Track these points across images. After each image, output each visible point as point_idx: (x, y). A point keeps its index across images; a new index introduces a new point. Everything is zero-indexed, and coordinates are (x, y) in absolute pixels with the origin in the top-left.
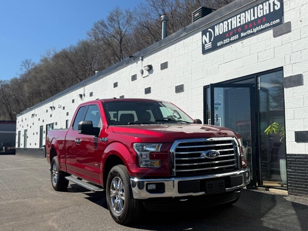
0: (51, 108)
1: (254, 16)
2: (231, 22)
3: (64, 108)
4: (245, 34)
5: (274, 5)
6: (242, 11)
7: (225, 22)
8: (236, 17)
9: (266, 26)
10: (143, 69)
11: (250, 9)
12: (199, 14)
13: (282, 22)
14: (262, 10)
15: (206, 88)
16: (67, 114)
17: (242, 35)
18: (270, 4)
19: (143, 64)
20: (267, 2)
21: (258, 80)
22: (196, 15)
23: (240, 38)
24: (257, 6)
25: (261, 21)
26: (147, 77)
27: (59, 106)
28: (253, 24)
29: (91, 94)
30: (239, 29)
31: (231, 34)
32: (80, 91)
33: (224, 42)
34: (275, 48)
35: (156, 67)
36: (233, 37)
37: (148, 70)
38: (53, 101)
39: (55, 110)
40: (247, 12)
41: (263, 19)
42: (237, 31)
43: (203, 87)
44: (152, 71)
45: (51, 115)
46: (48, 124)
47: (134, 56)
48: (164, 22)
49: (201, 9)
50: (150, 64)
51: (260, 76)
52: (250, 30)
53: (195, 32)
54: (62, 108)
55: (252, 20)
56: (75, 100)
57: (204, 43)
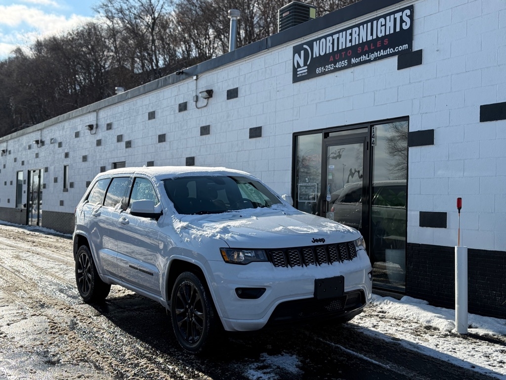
0: (37, 142)
1: (372, 34)
2: (338, 38)
3: (60, 145)
5: (402, 21)
6: (354, 24)
7: (330, 38)
8: (345, 32)
9: (388, 53)
10: (200, 95)
11: (366, 22)
12: (290, 13)
13: (412, 50)
14: (384, 27)
15: (296, 136)
16: (67, 155)
17: (353, 61)
18: (395, 19)
19: (198, 88)
20: (392, 16)
21: (372, 131)
22: (284, 15)
23: (350, 65)
24: (377, 19)
25: (383, 42)
26: (205, 108)
27: (52, 142)
28: (369, 47)
29: (109, 126)
30: (349, 52)
31: (337, 57)
32: (90, 119)
33: (326, 68)
34: (399, 87)
35: (220, 95)
36: (340, 62)
37: (205, 98)
38: (40, 131)
39: (43, 147)
40: (362, 26)
41: (385, 41)
42: (346, 54)
43: (292, 134)
44: (212, 100)
45: (37, 155)
46: (32, 170)
47: (184, 71)
48: (233, 20)
49: (292, 5)
50: (210, 89)
51: (376, 126)
52: (365, 55)
53: (283, 47)
54: (57, 145)
55: (368, 40)
56: (80, 134)
57: (296, 67)
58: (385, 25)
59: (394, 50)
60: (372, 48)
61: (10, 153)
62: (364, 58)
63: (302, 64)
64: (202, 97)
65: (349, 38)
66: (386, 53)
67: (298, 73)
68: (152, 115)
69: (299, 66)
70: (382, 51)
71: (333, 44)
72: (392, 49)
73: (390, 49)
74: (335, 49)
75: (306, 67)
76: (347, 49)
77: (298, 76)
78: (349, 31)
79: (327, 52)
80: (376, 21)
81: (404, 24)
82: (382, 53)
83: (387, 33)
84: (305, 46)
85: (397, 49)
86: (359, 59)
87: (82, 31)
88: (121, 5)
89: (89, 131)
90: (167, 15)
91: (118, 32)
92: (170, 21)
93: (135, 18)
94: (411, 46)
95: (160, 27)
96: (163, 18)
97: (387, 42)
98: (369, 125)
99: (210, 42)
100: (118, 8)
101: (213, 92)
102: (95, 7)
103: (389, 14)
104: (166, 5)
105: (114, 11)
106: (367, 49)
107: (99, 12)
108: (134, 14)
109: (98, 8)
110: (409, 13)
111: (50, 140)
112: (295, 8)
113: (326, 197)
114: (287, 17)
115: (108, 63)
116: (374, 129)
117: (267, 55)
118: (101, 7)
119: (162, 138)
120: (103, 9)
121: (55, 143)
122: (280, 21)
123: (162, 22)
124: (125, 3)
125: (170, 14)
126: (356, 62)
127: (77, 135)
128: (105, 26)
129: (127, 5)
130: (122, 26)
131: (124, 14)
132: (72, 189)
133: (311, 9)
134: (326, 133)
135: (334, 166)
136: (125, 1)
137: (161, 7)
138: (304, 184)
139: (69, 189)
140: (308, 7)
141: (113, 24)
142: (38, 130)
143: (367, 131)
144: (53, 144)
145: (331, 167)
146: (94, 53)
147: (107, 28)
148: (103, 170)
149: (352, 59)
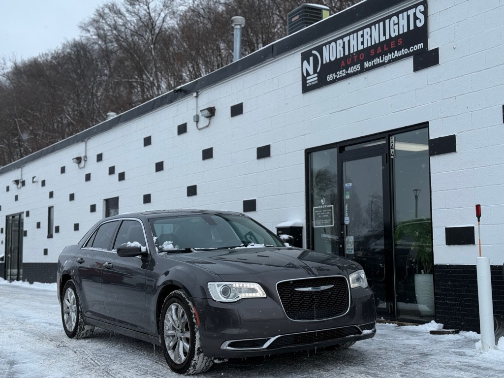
0: (17, 182)
1: (384, 35)
2: (349, 41)
3: (43, 183)
4: (371, 64)
5: (416, 18)
6: (366, 24)
7: (340, 42)
8: (356, 33)
9: (403, 54)
10: (200, 114)
11: (378, 22)
12: (300, 17)
13: (428, 49)
14: (397, 25)
15: (309, 152)
16: (51, 195)
17: (366, 65)
18: (408, 17)
19: (199, 106)
20: (405, 13)
21: (391, 142)
22: (293, 20)
23: (363, 70)
24: (390, 17)
25: (396, 43)
26: (207, 129)
27: (34, 180)
28: (382, 48)
29: (100, 158)
30: (362, 56)
31: (349, 62)
32: (77, 150)
33: (337, 75)
34: (417, 90)
35: (223, 111)
36: (353, 67)
37: (207, 117)
38: (20, 169)
39: (24, 187)
40: (374, 26)
41: (399, 41)
42: (358, 58)
43: (304, 151)
44: (215, 119)
45: (16, 198)
46: (11, 215)
47: (183, 89)
48: (237, 29)
49: (302, 8)
50: (211, 106)
51: (395, 136)
52: (379, 58)
53: (291, 55)
54: (40, 184)
55: (381, 41)
56: (66, 169)
57: (305, 75)
58: (398, 23)
59: (409, 50)
60: (385, 49)
62: (377, 61)
63: (311, 72)
64: (202, 115)
65: (360, 40)
66: (401, 54)
67: (308, 82)
68: (147, 141)
69: (308, 74)
70: (396, 52)
71: (344, 47)
72: (406, 49)
73: (404, 49)
74: (347, 53)
75: (316, 75)
76: (358, 52)
77: (308, 85)
78: (360, 33)
79: (338, 57)
80: (388, 20)
81: (418, 21)
82: (397, 54)
83: (401, 32)
84: (314, 52)
85: (412, 49)
86: (372, 62)
87: (69, 54)
88: (114, 20)
89: (77, 165)
90: (169, 31)
91: (112, 52)
92: (174, 37)
93: (132, 35)
94: (426, 45)
95: (162, 45)
96: (165, 33)
97: (401, 42)
98: (387, 135)
100: (111, 24)
101: (215, 110)
102: (83, 25)
103: (402, 12)
104: (168, 18)
105: (106, 27)
106: (381, 51)
107: (89, 31)
108: (131, 30)
109: (88, 26)
110: (422, 9)
111: (32, 179)
112: (306, 12)
113: (344, 219)
114: (296, 22)
115: (101, 89)
116: (392, 139)
117: (273, 64)
118: (91, 24)
119: (159, 167)
120: (94, 26)
121: (37, 182)
122: (289, 27)
123: (163, 39)
124: (120, 18)
125: (173, 28)
126: (370, 66)
127: (63, 170)
128: (96, 47)
129: (123, 20)
130: (116, 45)
131: (119, 31)
132: (57, 234)
133: (323, 11)
134: (341, 146)
135: (351, 184)
136: (120, 16)
137: (162, 21)
138: (319, 207)
139: (54, 234)
140: (320, 10)
141: (106, 43)
142: (18, 168)
143: (385, 142)
144: (35, 184)
145: (347, 185)
146: (84, 79)
147: (99, 49)
148: (93, 208)
149: (365, 63)
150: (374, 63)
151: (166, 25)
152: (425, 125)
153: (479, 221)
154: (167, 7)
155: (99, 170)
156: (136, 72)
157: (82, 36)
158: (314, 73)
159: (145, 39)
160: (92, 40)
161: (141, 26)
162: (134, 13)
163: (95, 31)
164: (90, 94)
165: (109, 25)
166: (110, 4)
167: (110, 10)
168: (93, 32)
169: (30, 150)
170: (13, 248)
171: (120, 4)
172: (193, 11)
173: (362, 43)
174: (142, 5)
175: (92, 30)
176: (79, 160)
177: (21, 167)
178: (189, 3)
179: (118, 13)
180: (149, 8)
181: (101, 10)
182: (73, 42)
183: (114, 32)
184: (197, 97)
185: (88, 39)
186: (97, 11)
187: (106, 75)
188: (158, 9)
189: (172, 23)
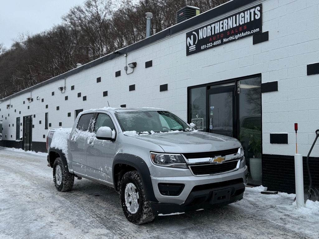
0: (29, 99)
1: (236, 23)
2: (215, 27)
3: (43, 100)
4: (227, 40)
5: (255, 14)
6: (225, 17)
7: (209, 27)
9: (247, 34)
10: (128, 66)
11: (232, 16)
12: (184, 13)
13: (262, 32)
14: (244, 18)
15: (189, 89)
16: (47, 107)
17: (225, 40)
18: (250, 13)
19: (127, 61)
20: (249, 11)
21: (238, 84)
22: (180, 15)
23: (223, 43)
24: (239, 13)
25: (243, 28)
26: (132, 75)
27: (38, 98)
28: (234, 31)
29: (73, 88)
30: (222, 35)
31: (214, 38)
32: (61, 83)
33: (207, 46)
34: (255, 55)
35: (141, 65)
36: (216, 42)
37: (132, 68)
38: (30, 93)
39: (32, 102)
40: (229, 18)
41: (244, 27)
42: (220, 36)
43: (187, 88)
44: (136, 69)
45: (29, 108)
46: (26, 116)
47: (118, 52)
48: (148, 19)
49: (185, 8)
50: (134, 62)
51: (240, 81)
52: (232, 36)
53: (180, 34)
54: (41, 100)
55: (234, 27)
56: (55, 93)
57: (188, 46)
58: (244, 17)
59: (250, 32)
60: (236, 32)
61: (12, 107)
62: (231, 38)
63: (192, 44)
64: (129, 67)
65: (221, 26)
66: (245, 35)
67: (190, 49)
68: (99, 80)
69: (190, 45)
70: (243, 33)
71: (211, 30)
73: (248, 32)
74: (213, 34)
75: (195, 46)
76: (220, 33)
77: (190, 51)
78: (221, 22)
79: (208, 36)
80: (238, 15)
81: (256, 16)
82: (243, 34)
83: (246, 22)
84: (194, 33)
85: (252, 32)
86: (228, 39)
87: (56, 32)
88: (80, 15)
89: (61, 91)
90: (108, 21)
91: (78, 32)
92: (110, 25)
93: (89, 23)
94: (261, 29)
95: (104, 29)
96: (106, 23)
97: (246, 28)
98: (236, 80)
99: (135, 36)
100: (78, 17)
101: (136, 64)
102: (64, 17)
103: (247, 10)
104: (107, 15)
105: (75, 19)
106: (233, 33)
107: (66, 21)
108: (88, 20)
109: (66, 18)
110: (259, 9)
111: (36, 98)
112: (187, 10)
113: (209, 126)
114: (182, 16)
115: (73, 51)
116: (239, 82)
117: (170, 39)
118: (67, 17)
119: (105, 94)
120: (69, 18)
121: (39, 99)
122: (178, 19)
123: (105, 25)
124: (83, 14)
125: (110, 20)
126: (227, 41)
127: (53, 94)
128: (70, 29)
129: (84, 15)
130: (80, 28)
131: (82, 21)
132: (50, 127)
133: (197, 10)
134: (208, 86)
135: (214, 107)
136: (82, 13)
137: (104, 16)
138: (195, 119)
139: (49, 127)
140: (195, 9)
141: (75, 27)
142: (29, 92)
143: (235, 84)
144: (38, 100)
145: (212, 108)
146: (64, 45)
147: (72, 30)
148: (69, 115)
149: (224, 39)
150: (229, 39)
151: (106, 18)
152: (259, 75)
153: (296, 133)
154: (107, 9)
155: (72, 95)
156: (90, 42)
157: (63, 23)
158: (194, 45)
159: (95, 25)
160: (68, 25)
161: (93, 19)
162: (90, 11)
163: (70, 21)
164: (67, 53)
165: (77, 18)
166: (77, 7)
167: (77, 10)
168: (69, 21)
169: (36, 81)
170: (27, 133)
171: (82, 6)
172: (120, 11)
173: (223, 28)
174: (94, 7)
175: (68, 20)
176: (61, 89)
177: (31, 92)
178: (119, 7)
179: (82, 11)
180: (97, 9)
181: (73, 10)
182: (58, 26)
183: (80, 21)
184: (126, 56)
185: (66, 25)
186: (71, 10)
187: (75, 43)
188: (102, 10)
189: (109, 17)
